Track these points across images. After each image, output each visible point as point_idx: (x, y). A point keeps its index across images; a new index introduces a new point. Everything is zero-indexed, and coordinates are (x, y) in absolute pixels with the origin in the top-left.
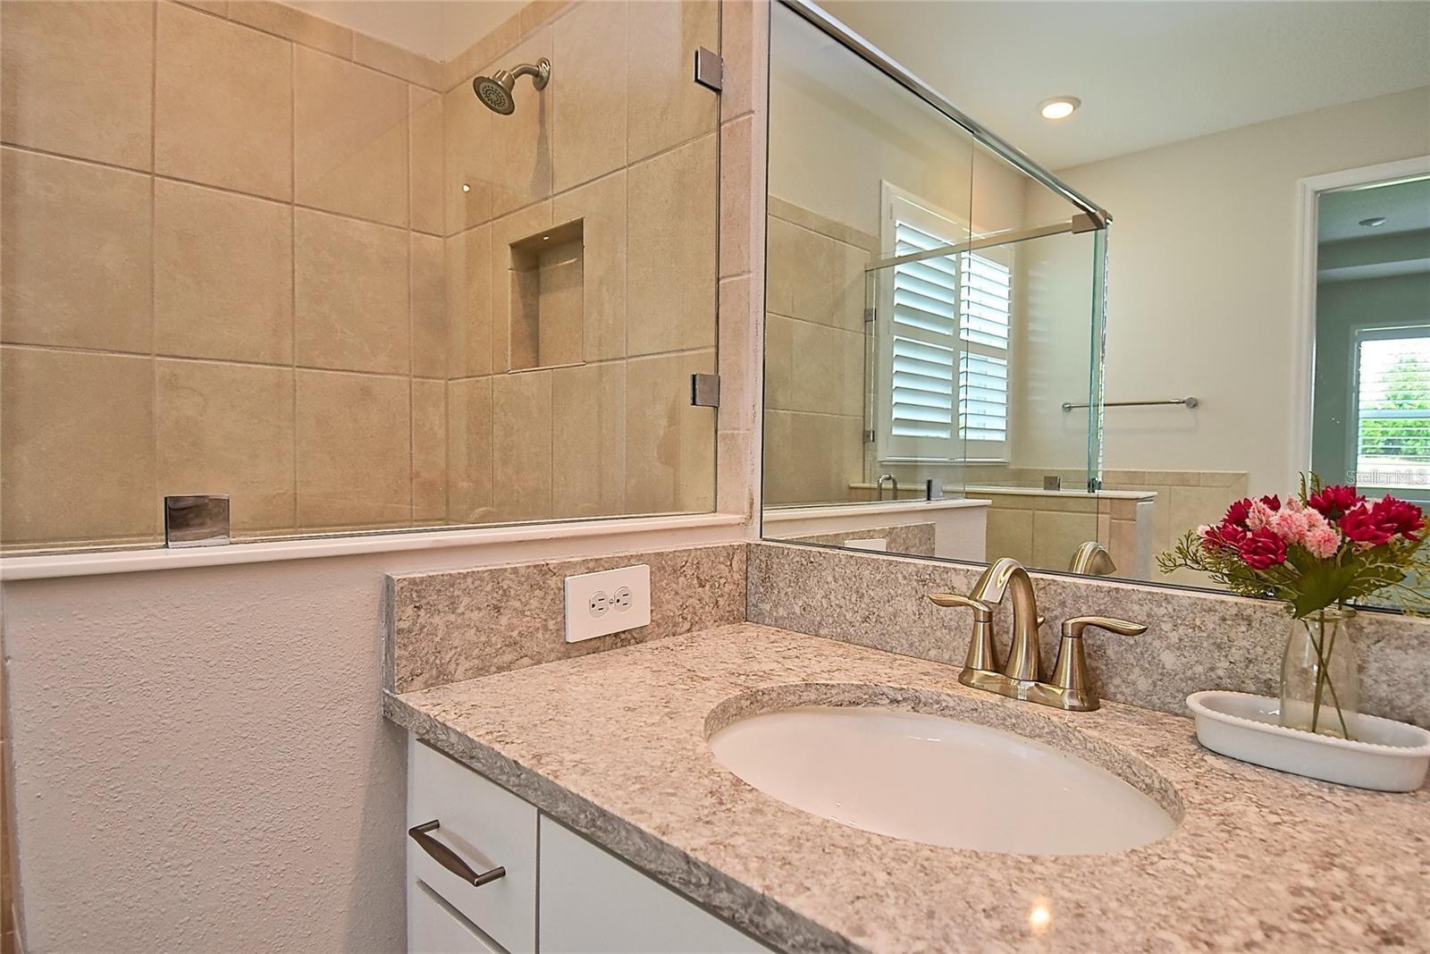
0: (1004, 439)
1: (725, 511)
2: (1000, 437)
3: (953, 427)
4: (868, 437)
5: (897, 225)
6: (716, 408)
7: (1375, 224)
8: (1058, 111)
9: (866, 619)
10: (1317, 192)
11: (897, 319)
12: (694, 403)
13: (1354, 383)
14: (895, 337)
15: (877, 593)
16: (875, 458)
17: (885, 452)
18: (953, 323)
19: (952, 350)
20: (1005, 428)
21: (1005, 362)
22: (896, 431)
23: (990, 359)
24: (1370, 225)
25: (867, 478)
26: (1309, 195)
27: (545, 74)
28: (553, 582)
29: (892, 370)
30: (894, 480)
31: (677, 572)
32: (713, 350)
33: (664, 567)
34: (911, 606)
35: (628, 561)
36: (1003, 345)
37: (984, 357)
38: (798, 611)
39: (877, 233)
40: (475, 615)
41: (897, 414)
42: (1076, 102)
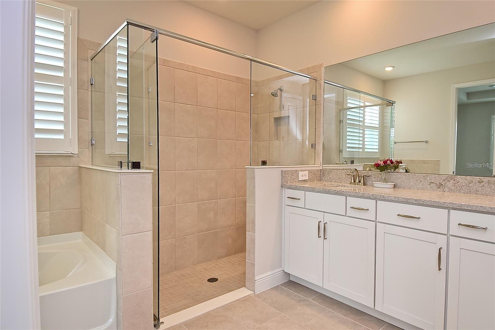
0: (378, 151)
1: (316, 165)
2: (377, 151)
3: (363, 148)
4: (340, 151)
5: (348, 98)
6: (315, 149)
7: (494, 87)
8: (389, 69)
9: (338, 179)
10: (457, 88)
11: (348, 122)
12: (312, 148)
13: (492, 133)
14: (347, 126)
15: (340, 175)
16: (342, 156)
17: (345, 155)
18: (363, 122)
19: (362, 128)
20: (378, 148)
21: (378, 131)
22: (348, 150)
23: (374, 130)
24: (492, 87)
25: (340, 161)
26: (455, 89)
27: (282, 89)
28: (298, 172)
29: (346, 134)
30: (347, 162)
31: (311, 172)
32: (314, 140)
33: (310, 172)
34: (344, 176)
35: (306, 170)
36: (378, 126)
37: (372, 130)
38: (328, 178)
39: (343, 101)
40: (290, 175)
41: (348, 145)
42: (393, 67)
